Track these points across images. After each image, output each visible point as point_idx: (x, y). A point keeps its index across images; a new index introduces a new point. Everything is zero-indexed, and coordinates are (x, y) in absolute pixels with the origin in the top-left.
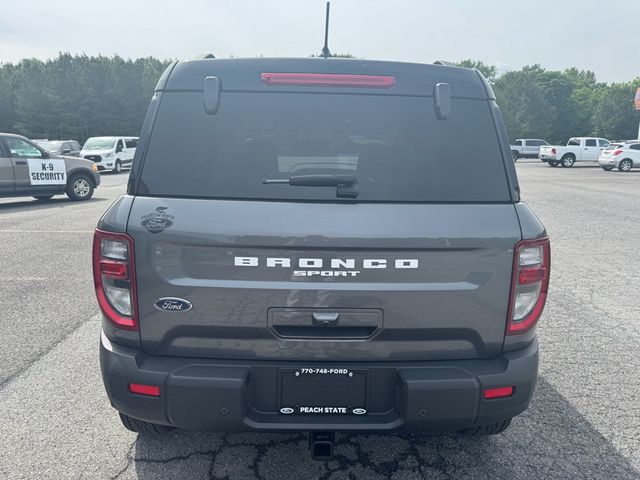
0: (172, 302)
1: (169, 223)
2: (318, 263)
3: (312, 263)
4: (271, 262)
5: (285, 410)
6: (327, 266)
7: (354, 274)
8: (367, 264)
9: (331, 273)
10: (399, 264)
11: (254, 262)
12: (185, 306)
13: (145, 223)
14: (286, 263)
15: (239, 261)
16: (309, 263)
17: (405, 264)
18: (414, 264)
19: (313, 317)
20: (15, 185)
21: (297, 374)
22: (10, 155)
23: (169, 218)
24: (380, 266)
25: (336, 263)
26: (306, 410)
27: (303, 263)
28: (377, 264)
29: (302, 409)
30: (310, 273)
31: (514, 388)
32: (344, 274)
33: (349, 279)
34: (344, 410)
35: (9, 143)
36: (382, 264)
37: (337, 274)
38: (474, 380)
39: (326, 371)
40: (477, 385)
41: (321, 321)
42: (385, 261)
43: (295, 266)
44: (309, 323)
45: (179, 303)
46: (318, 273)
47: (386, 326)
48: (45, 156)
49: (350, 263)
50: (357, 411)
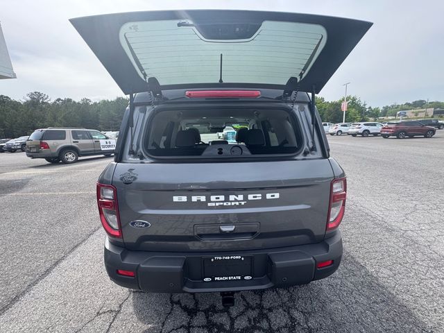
0: (140, 223)
1: (135, 178)
2: (222, 198)
3: (218, 198)
4: (194, 199)
5: (206, 279)
6: (227, 200)
7: (243, 203)
8: (250, 197)
9: (229, 204)
10: (269, 196)
11: (184, 199)
12: (147, 225)
13: (121, 179)
14: (203, 199)
15: (176, 199)
16: (217, 198)
17: (272, 196)
18: (277, 196)
19: (220, 229)
20: (95, 151)
21: (212, 260)
22: (92, 138)
23: (135, 176)
24: (257, 198)
25: (232, 197)
26: (218, 279)
27: (213, 198)
28: (256, 197)
29: (216, 278)
30: (217, 204)
31: (333, 261)
32: (237, 203)
33: (240, 206)
34: (239, 278)
35: (92, 133)
36: (259, 196)
37: (233, 204)
38: (312, 258)
39: (228, 258)
40: (314, 261)
41: (225, 232)
42: (260, 195)
43: (208, 200)
44: (218, 232)
45: (143, 223)
46: (222, 204)
47: (262, 232)
48: (107, 138)
49: (241, 197)
50: (247, 278)
